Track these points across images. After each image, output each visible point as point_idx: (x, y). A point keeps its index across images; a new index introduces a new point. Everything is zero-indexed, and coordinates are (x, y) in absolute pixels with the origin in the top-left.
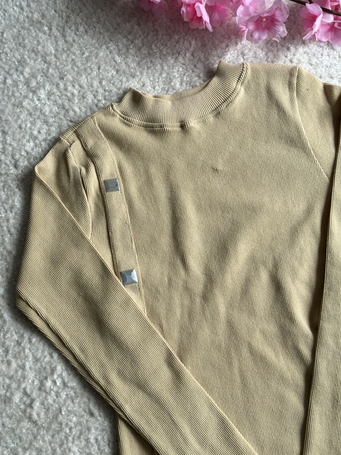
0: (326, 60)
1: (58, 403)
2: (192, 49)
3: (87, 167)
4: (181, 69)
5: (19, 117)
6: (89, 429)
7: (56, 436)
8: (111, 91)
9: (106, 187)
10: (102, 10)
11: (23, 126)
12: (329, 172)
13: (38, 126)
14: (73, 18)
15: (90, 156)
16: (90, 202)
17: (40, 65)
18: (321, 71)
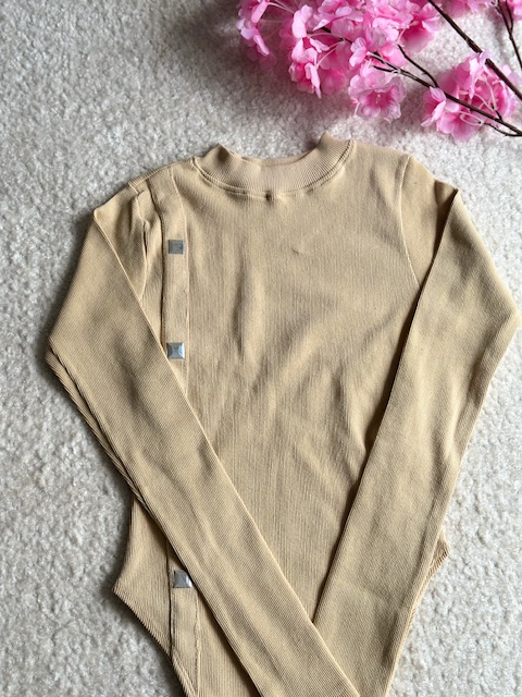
0: (444, 154)
1: (71, 472)
2: (296, 113)
3: (152, 223)
4: (279, 133)
5: (87, 152)
6: (99, 507)
7: (62, 507)
8: (196, 143)
9: (170, 248)
10: (203, 50)
11: (90, 163)
12: (421, 278)
13: (106, 166)
14: (169, 53)
15: (158, 210)
16: (149, 261)
17: (122, 99)
18: (436, 165)
